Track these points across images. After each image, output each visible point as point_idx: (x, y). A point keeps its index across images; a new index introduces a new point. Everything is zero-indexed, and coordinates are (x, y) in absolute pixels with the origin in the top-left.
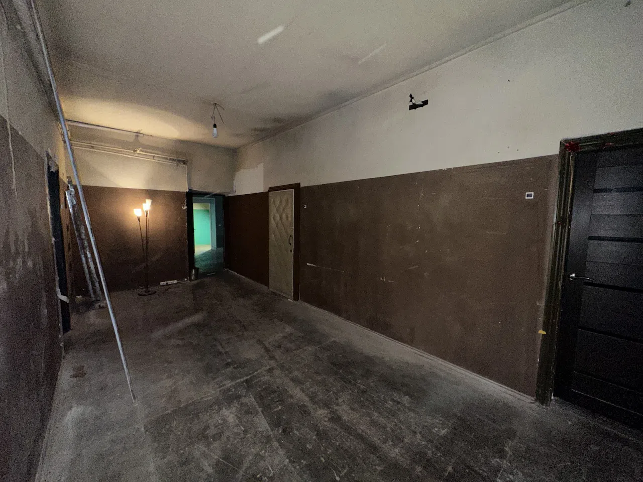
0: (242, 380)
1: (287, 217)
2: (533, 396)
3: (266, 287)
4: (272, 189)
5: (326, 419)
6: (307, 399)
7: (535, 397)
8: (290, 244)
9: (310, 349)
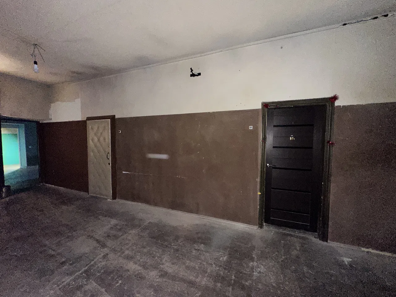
0: (80, 272)
1: (105, 139)
2: (257, 225)
3: (87, 193)
4: (89, 119)
5: (157, 277)
6: (140, 268)
7: (258, 226)
8: (108, 159)
9: (133, 232)
